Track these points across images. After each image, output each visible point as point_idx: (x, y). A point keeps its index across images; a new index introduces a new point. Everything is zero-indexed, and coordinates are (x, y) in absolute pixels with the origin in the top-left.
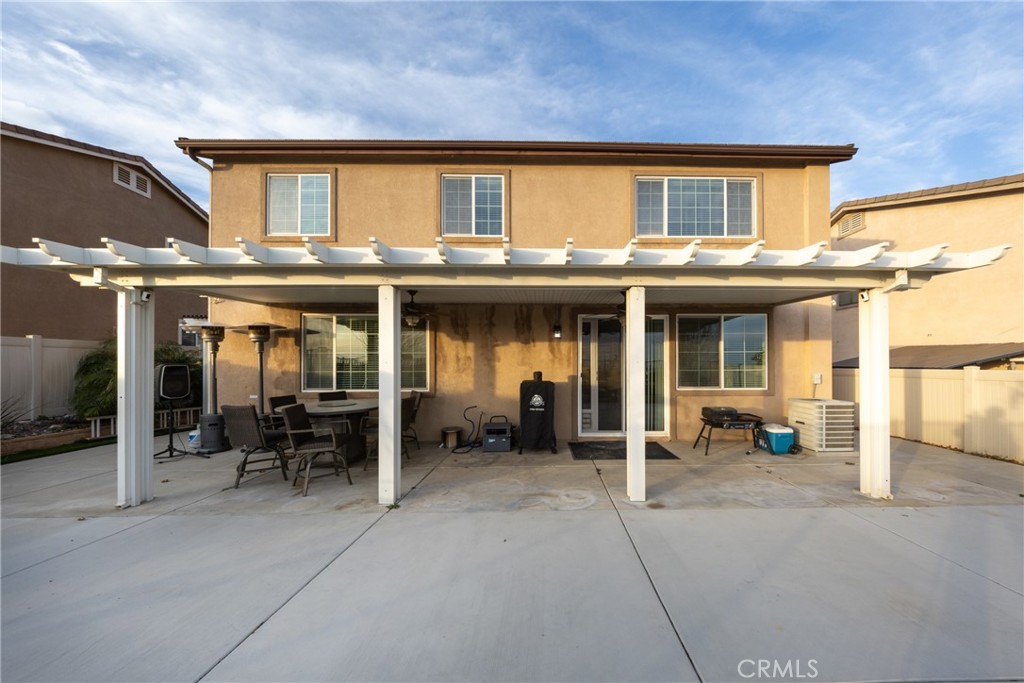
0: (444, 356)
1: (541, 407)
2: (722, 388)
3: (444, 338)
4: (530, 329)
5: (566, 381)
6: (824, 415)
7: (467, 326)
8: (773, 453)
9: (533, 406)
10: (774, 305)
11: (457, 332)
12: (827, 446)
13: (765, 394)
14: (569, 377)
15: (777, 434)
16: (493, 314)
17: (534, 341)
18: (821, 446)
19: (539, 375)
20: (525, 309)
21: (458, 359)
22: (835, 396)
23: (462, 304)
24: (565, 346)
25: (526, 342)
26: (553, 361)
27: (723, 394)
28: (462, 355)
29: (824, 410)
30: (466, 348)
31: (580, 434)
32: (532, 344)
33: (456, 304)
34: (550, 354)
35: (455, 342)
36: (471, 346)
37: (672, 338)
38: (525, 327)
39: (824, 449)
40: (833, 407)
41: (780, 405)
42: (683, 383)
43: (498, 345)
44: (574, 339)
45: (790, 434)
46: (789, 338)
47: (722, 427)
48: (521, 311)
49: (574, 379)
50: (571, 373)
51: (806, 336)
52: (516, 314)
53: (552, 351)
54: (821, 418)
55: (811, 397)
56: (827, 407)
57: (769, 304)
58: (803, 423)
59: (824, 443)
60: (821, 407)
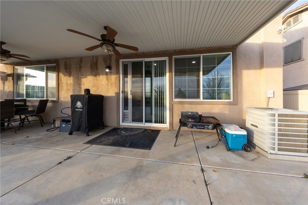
0: (62, 83)
1: (80, 108)
2: (201, 99)
3: (61, 75)
4: (97, 68)
5: (114, 95)
6: (277, 123)
7: (71, 68)
8: (229, 150)
9: (77, 108)
10: (237, 45)
11: (67, 72)
12: (279, 150)
13: (230, 104)
14: (115, 93)
15: (232, 135)
16: (81, 62)
17: (99, 75)
18: (274, 149)
19: (88, 91)
20: (95, 59)
21: (67, 85)
22: (285, 106)
23: (69, 58)
24: (113, 77)
25: (95, 75)
26: (108, 85)
27: (201, 103)
28: (69, 82)
29: (277, 118)
30: (70, 79)
31: (121, 123)
32: (98, 76)
33: (66, 59)
34: (106, 81)
35: (66, 77)
36: (72, 78)
37: (170, 71)
38: (95, 68)
39: (276, 151)
40: (286, 116)
41: (241, 112)
42: (177, 97)
43: (83, 78)
44: (118, 73)
45: (244, 136)
46: (248, 68)
47: (187, 126)
48: (93, 59)
49: (118, 94)
50: (117, 91)
51: (262, 65)
52: (91, 62)
53: (107, 79)
54: (274, 125)
55: (266, 107)
56: (279, 115)
57: (233, 46)
58: (257, 127)
59: (276, 147)
60: (274, 115)
